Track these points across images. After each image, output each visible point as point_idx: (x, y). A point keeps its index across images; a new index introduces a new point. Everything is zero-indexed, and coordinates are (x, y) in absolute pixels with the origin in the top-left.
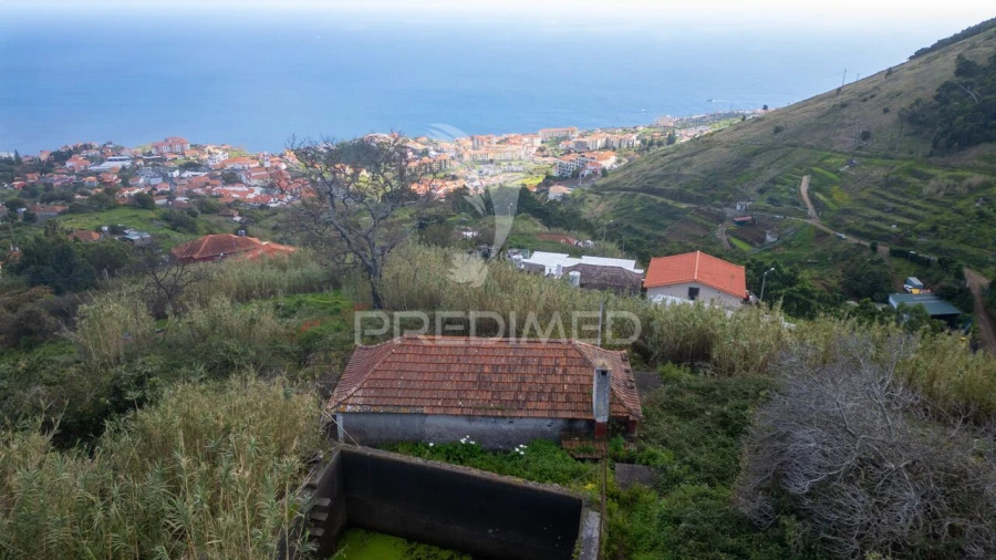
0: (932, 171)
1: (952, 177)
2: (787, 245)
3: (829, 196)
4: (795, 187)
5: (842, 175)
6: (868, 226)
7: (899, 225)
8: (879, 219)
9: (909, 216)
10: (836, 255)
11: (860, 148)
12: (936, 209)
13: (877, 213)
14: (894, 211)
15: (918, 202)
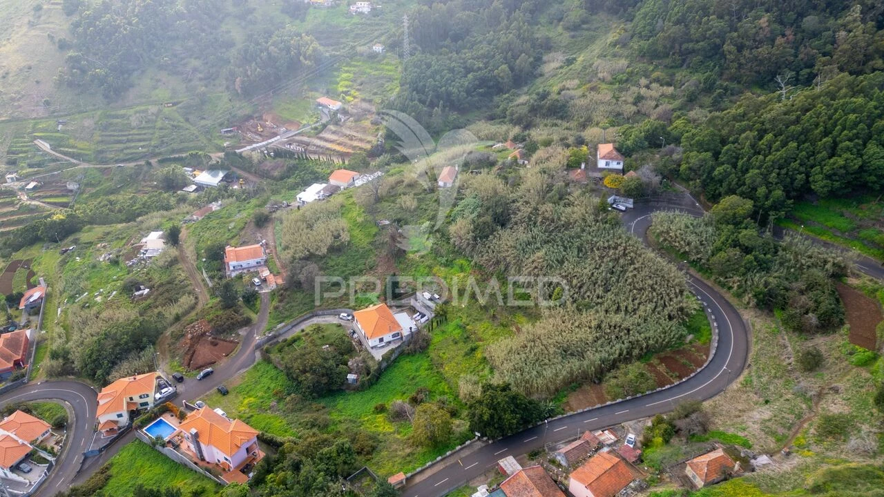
0: (122, 112)
1: (136, 112)
2: (89, 185)
3: (73, 147)
4: (39, 150)
5: (64, 132)
6: (127, 154)
7: (142, 147)
8: (127, 148)
9: (140, 141)
10: (131, 176)
11: (54, 112)
12: (150, 131)
13: (121, 146)
14: (128, 141)
15: (135, 131)
